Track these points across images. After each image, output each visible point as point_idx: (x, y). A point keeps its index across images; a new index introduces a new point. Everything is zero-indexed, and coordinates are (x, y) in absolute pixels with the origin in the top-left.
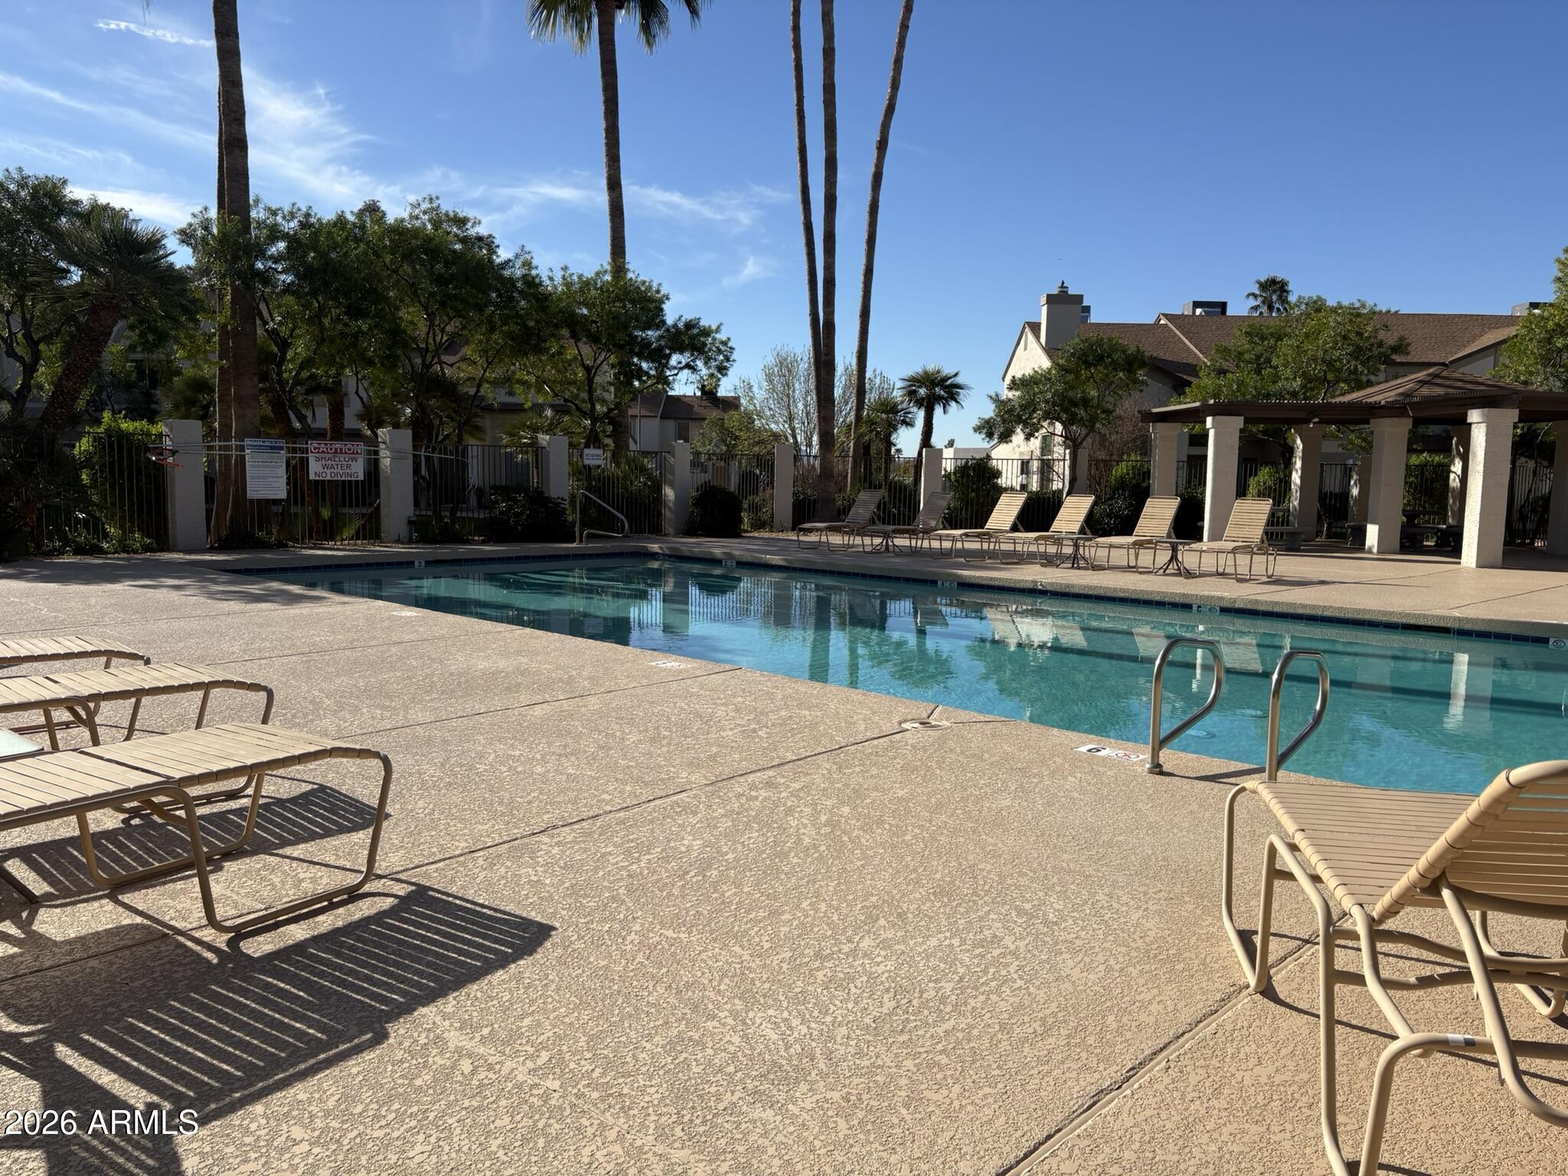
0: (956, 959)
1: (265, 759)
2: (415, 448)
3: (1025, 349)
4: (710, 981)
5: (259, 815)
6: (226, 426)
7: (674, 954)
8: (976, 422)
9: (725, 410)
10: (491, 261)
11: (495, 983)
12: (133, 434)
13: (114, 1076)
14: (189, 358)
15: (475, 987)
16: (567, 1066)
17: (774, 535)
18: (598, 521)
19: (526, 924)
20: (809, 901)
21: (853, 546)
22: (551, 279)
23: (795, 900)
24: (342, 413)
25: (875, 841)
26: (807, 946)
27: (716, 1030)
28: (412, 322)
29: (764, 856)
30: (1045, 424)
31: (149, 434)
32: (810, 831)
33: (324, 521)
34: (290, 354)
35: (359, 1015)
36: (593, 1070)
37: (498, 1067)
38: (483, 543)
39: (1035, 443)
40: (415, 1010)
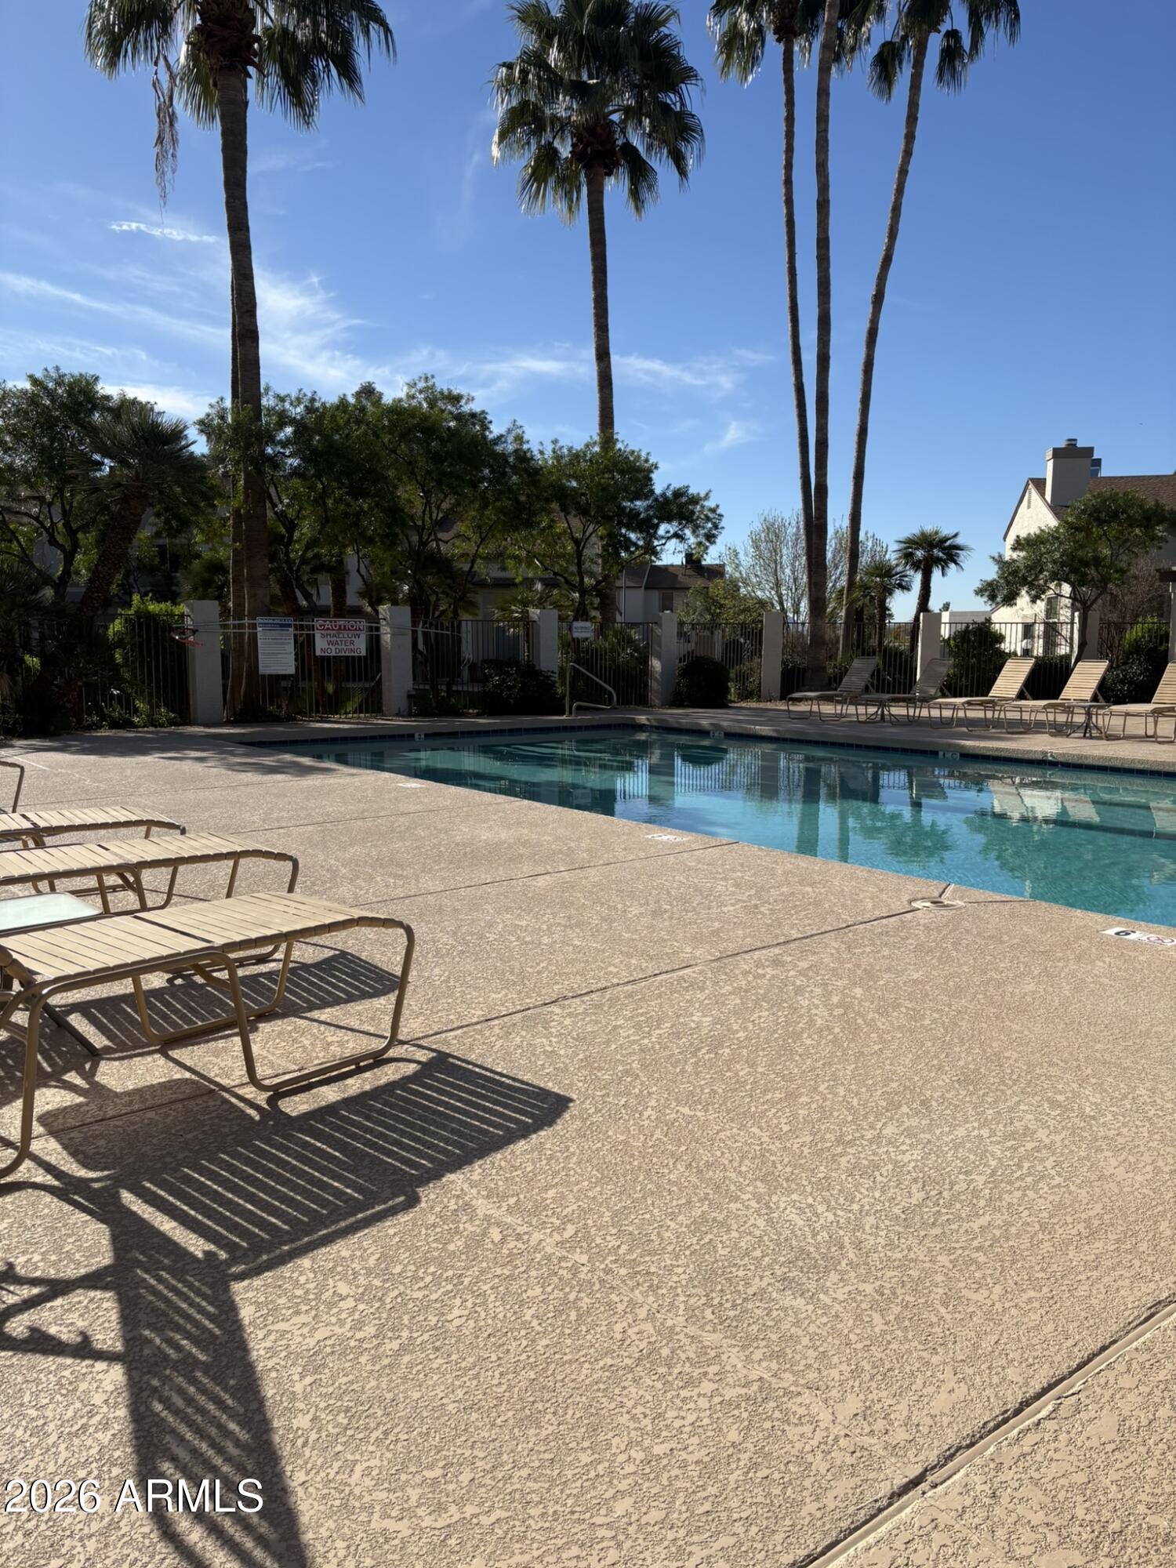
0: (987, 1151)
1: (298, 927)
2: (414, 623)
3: (1029, 507)
4: (731, 1161)
5: (289, 980)
6: (239, 605)
7: (691, 1132)
8: (978, 585)
9: (710, 579)
10: (484, 437)
11: (518, 1153)
12: (158, 615)
13: (174, 1224)
14: (207, 541)
15: (499, 1156)
16: (593, 1240)
17: (762, 705)
18: (587, 693)
19: (544, 1094)
20: (826, 1084)
21: (847, 716)
22: (542, 453)
23: (812, 1083)
24: (344, 591)
25: (891, 1023)
26: (828, 1130)
27: (739, 1213)
28: (409, 501)
29: (776, 1035)
30: (1052, 585)
31: (172, 615)
32: (822, 1011)
33: (330, 696)
34: (296, 534)
35: (392, 1178)
36: (619, 1246)
37: (526, 1237)
38: (478, 715)
39: (1041, 606)
40: (443, 1176)
